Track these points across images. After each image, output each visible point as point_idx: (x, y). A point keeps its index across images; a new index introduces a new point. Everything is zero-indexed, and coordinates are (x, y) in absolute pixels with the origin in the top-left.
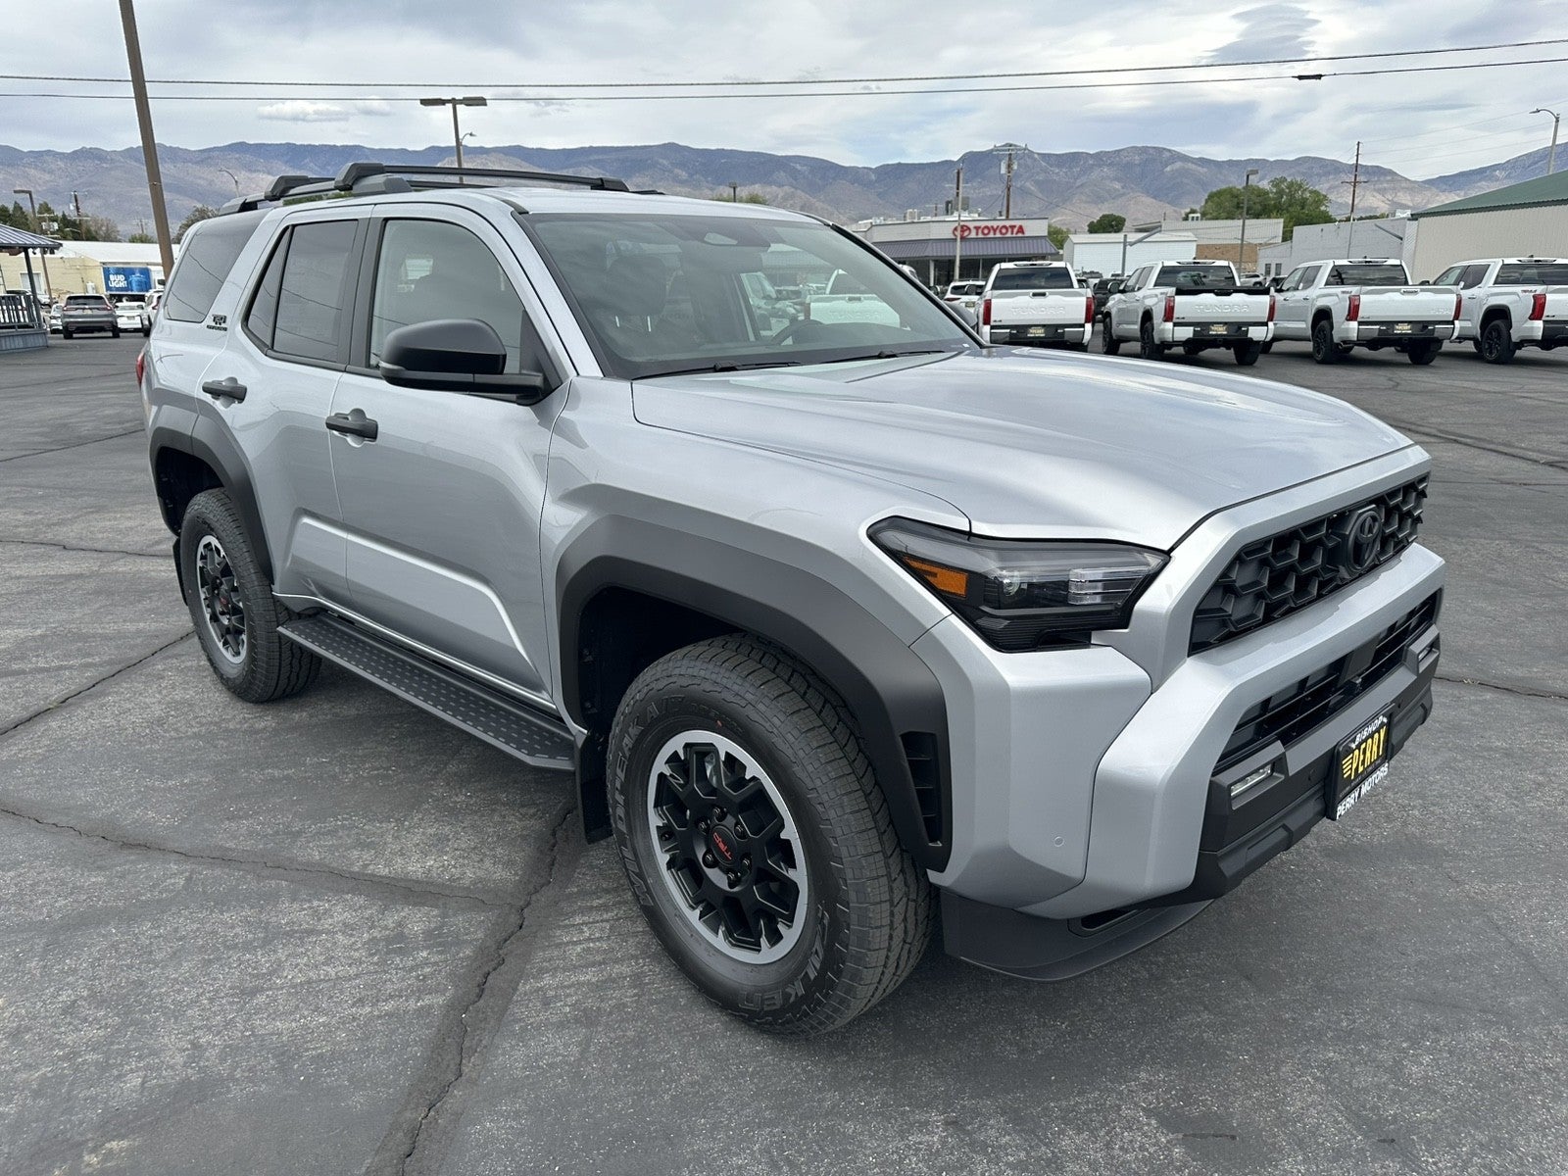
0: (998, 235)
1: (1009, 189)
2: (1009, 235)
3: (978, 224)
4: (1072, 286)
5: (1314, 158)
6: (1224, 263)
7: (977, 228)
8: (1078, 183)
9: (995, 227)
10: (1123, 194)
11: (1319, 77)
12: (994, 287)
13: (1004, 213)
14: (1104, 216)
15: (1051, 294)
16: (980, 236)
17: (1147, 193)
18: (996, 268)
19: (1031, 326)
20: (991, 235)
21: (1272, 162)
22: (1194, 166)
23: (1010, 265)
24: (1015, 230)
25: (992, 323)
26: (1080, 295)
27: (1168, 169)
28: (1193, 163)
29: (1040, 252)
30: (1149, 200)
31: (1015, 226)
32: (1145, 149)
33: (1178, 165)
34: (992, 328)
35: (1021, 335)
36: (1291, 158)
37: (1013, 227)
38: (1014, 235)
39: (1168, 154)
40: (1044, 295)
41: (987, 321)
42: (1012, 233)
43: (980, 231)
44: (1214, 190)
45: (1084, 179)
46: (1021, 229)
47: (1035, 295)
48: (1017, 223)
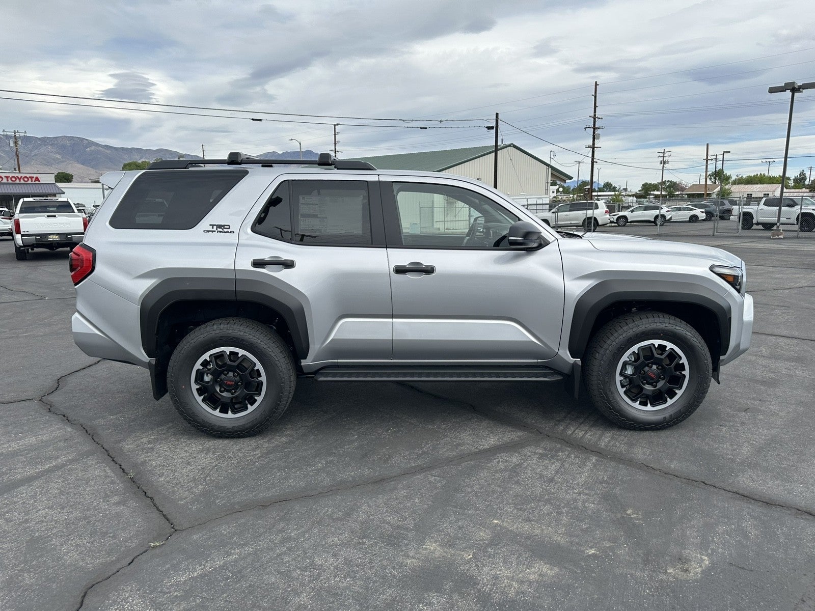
0: (22, 181)
1: (18, 156)
2: (30, 182)
3: (7, 175)
4: (74, 212)
5: (165, 150)
6: (161, 200)
7: (7, 177)
8: (33, 153)
9: (19, 177)
10: (63, 162)
11: (260, 120)
12: (21, 212)
13: (17, 169)
14: (59, 173)
15: (59, 216)
16: (10, 181)
17: (78, 162)
18: (21, 201)
19: (50, 234)
20: (18, 181)
21: (145, 150)
22: (103, 149)
23: (31, 199)
24: (34, 179)
25: (22, 233)
26: (79, 217)
27: (88, 149)
28: (102, 147)
29: (52, 192)
30: (80, 166)
31: (33, 177)
32: (71, 138)
33: (93, 148)
34: (22, 236)
35: (43, 240)
36: (155, 148)
37: (32, 178)
38: (33, 182)
39: (87, 142)
40: (55, 216)
41: (18, 232)
42: (32, 181)
43: (9, 179)
44: (126, 162)
45: (36, 152)
46: (37, 179)
47: (48, 216)
48: (35, 176)
